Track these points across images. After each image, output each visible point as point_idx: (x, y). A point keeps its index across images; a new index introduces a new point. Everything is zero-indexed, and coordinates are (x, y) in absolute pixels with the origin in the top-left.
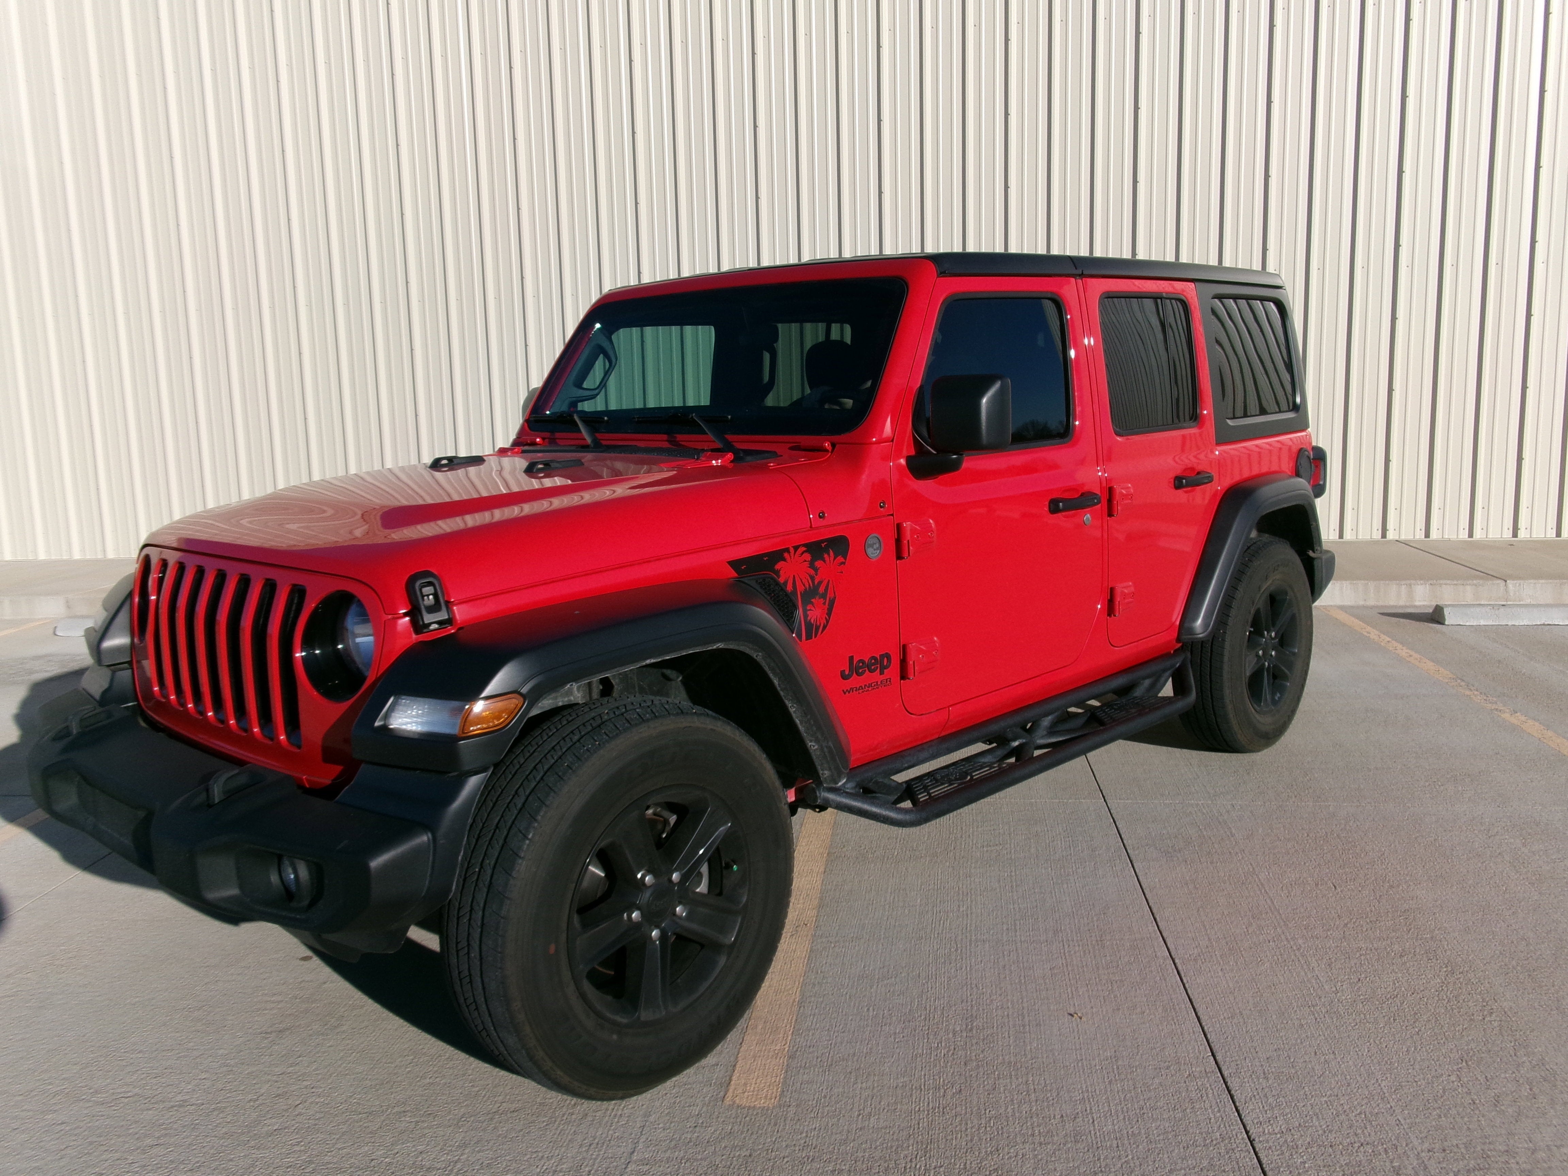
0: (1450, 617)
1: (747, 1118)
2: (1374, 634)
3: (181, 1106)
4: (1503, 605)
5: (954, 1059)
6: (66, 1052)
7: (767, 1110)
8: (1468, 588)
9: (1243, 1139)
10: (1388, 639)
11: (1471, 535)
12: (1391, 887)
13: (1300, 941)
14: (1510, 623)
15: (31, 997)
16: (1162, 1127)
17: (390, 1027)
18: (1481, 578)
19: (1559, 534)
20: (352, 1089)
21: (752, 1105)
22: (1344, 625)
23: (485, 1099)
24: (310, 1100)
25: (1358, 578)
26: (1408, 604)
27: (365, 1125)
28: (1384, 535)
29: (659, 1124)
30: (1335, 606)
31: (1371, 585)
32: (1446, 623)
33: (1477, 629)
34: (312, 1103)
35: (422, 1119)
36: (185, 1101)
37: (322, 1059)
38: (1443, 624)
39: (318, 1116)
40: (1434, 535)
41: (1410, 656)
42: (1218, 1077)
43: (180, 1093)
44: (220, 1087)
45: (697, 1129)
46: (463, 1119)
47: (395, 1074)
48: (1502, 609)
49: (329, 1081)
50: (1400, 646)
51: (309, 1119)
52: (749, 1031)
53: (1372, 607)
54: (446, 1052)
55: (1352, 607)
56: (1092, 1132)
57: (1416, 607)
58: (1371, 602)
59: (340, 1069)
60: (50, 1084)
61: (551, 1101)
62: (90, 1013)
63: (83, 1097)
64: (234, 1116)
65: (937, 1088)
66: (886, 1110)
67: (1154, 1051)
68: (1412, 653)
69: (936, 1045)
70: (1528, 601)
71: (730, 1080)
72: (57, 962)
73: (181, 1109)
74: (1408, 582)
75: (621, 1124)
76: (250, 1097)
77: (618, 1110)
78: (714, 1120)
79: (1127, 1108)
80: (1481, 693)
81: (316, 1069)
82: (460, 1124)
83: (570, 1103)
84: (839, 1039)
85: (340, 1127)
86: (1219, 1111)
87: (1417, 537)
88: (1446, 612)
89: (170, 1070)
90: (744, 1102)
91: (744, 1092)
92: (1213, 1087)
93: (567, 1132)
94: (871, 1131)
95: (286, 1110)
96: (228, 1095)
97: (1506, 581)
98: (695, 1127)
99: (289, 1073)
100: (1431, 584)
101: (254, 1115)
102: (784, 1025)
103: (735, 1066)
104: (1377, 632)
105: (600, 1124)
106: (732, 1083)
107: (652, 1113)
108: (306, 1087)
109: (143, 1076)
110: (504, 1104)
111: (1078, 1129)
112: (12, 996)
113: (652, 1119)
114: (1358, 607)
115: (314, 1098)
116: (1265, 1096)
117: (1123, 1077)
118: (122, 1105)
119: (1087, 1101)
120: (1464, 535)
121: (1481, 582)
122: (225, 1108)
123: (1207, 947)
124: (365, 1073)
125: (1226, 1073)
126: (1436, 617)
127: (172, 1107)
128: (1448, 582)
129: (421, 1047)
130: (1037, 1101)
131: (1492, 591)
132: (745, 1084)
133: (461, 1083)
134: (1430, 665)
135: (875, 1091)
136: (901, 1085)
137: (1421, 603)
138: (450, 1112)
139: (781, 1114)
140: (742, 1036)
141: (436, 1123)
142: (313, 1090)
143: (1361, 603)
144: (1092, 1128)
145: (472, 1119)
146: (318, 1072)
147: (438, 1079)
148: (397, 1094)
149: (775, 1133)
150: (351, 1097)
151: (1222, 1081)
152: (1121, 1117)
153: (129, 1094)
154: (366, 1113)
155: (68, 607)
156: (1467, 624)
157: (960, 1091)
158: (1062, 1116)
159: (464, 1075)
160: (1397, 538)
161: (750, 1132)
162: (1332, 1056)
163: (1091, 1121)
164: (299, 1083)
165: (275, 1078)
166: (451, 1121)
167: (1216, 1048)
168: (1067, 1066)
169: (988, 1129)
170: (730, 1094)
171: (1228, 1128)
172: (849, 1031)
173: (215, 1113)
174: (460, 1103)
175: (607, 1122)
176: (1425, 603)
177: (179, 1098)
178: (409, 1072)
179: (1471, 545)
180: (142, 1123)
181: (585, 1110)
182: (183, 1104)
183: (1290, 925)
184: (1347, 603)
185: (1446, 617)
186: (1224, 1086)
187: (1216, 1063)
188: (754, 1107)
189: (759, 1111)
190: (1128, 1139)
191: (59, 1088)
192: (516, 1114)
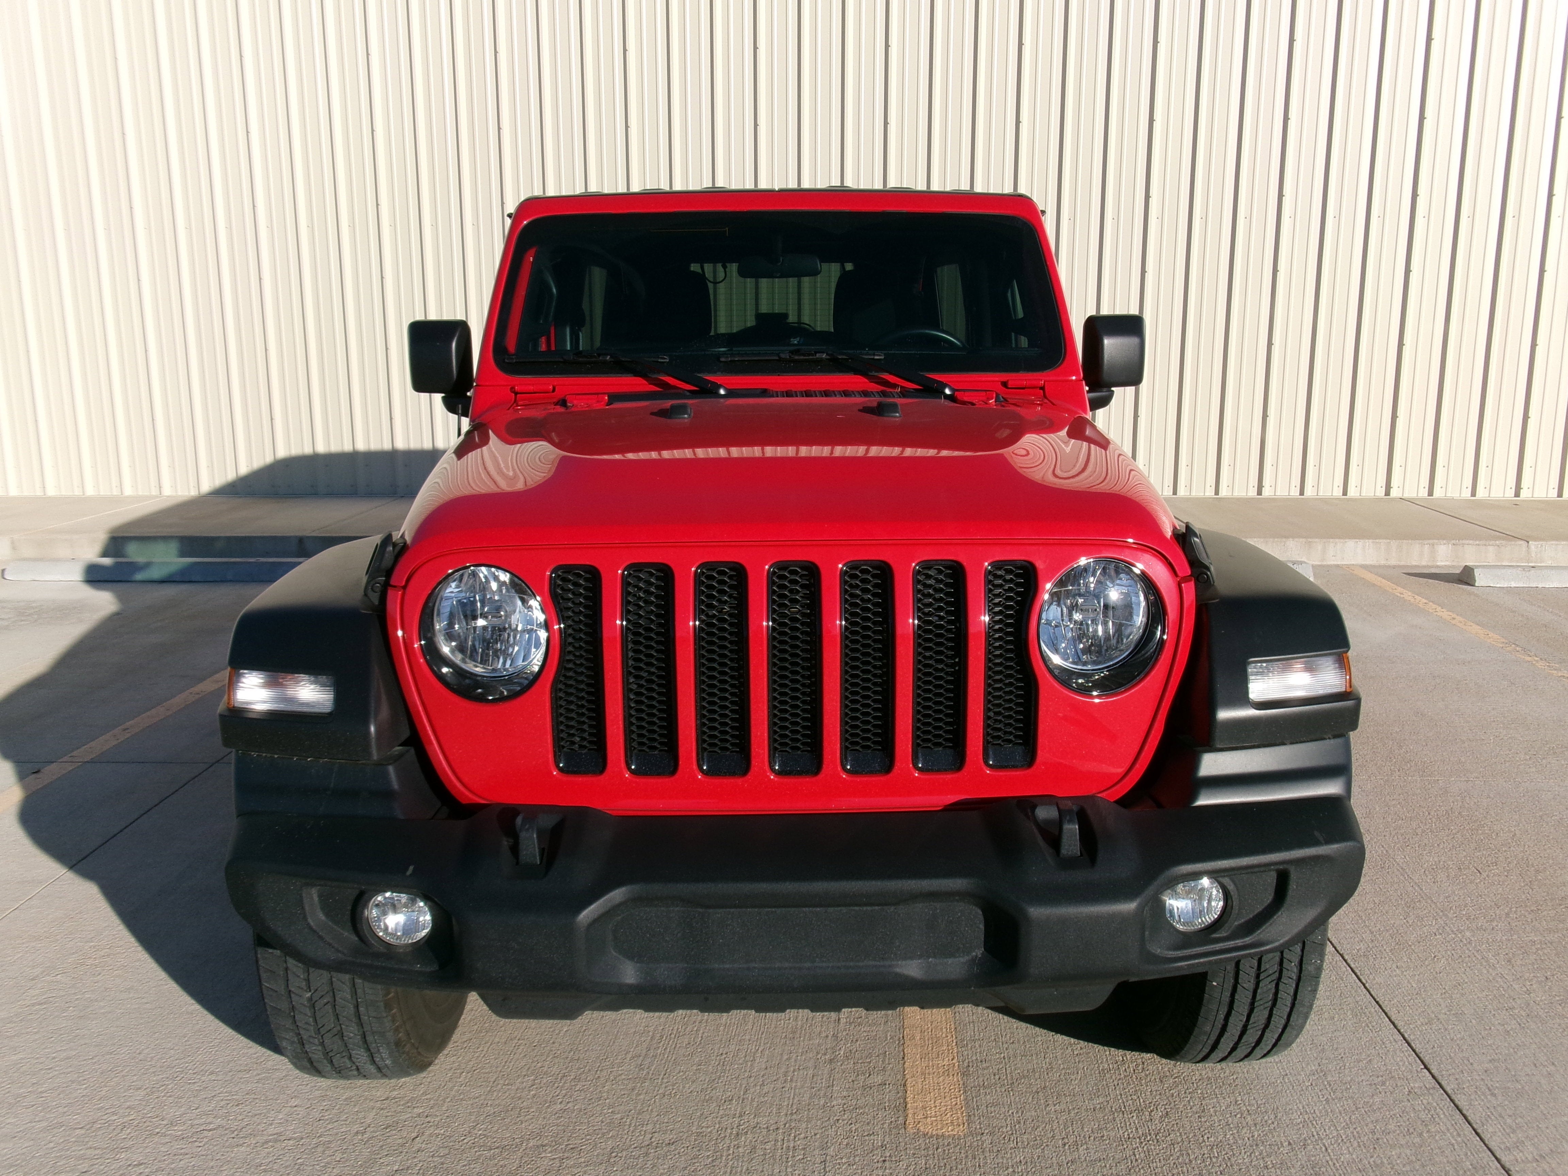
0: (1481, 579)
1: (940, 1150)
2: (1407, 595)
3: (276, 1141)
4: (1533, 567)
5: (1147, 1075)
6: (123, 1073)
7: (959, 1139)
8: (1491, 548)
9: (1497, 1168)
10: (1425, 601)
11: (1473, 494)
12: (1537, 871)
13: (1468, 934)
14: (1540, 586)
15: (67, 1005)
16: (1403, 1155)
17: (497, 1040)
18: (1503, 539)
19: (1560, 494)
20: (473, 1118)
21: (940, 1132)
22: (1374, 585)
23: (631, 1129)
24: (428, 1133)
25: (1380, 537)
26: (1430, 564)
27: (501, 1163)
28: (1387, 493)
29: (842, 1158)
30: (1357, 565)
31: (1394, 544)
32: (1476, 585)
33: (1509, 590)
34: (431, 1135)
35: (566, 1155)
36: (279, 1134)
37: (428, 1080)
38: (1473, 585)
39: (443, 1152)
40: (1438, 493)
41: (1454, 619)
42: (1442, 1094)
43: (271, 1124)
44: (318, 1116)
45: (887, 1164)
46: (614, 1154)
47: (520, 1098)
48: (1533, 571)
49: (444, 1108)
50: (1439, 609)
51: (432, 1156)
52: (907, 1043)
53: (1394, 567)
54: (570, 1071)
55: (1374, 566)
56: (1330, 1162)
57: (1438, 567)
58: (1393, 562)
59: (453, 1093)
60: (114, 1114)
61: (709, 1130)
62: (142, 1024)
63: (157, 1130)
64: (343, 1153)
65: (1140, 1111)
66: (1092, 1138)
67: (1361, 1063)
68: (1454, 616)
69: (1121, 1058)
70: (1549, 563)
71: (906, 1103)
72: (89, 962)
73: (278, 1145)
74: (1431, 541)
75: (798, 1158)
76: (355, 1128)
77: (788, 1141)
78: (902, 1153)
79: (1358, 1133)
80: (1541, 659)
81: (425, 1094)
82: (612, 1160)
83: (731, 1133)
84: (1011, 1053)
85: (472, 1166)
86: (1459, 1135)
87: (1420, 495)
88: (1477, 573)
89: (253, 1096)
90: (929, 1130)
91: (926, 1118)
92: (1441, 1106)
93: (739, 1169)
94: (1085, 1165)
95: (403, 1145)
96: (330, 1126)
97: (1528, 542)
98: (884, 1161)
99: (394, 1098)
100: (1454, 544)
101: (366, 1152)
102: (944, 1035)
103: (905, 1085)
104: (1410, 594)
105: (775, 1160)
106: (909, 1106)
107: (829, 1144)
108: (419, 1115)
109: (222, 1103)
110: (656, 1135)
111: (1313, 1159)
112: (45, 1003)
113: (831, 1151)
114: (1380, 566)
115: (432, 1129)
116: (1501, 1116)
117: (1339, 1094)
118: (205, 1140)
119: (1310, 1125)
120: (1466, 494)
121: (1504, 542)
122: (330, 1142)
123: (1372, 941)
124: (483, 1097)
125: (1448, 1089)
126: (1465, 577)
127: (266, 1142)
128: (1471, 542)
129: (539, 1065)
130: (1255, 1125)
131: (1514, 551)
132: (924, 1108)
133: (598, 1109)
134: (1475, 629)
135: (1072, 1115)
136: (1098, 1106)
137: (1443, 564)
138: (596, 1145)
139: (975, 1143)
140: (901, 1048)
141: (583, 1160)
142: (429, 1119)
143: (1383, 562)
144: (1328, 1158)
145: (624, 1153)
146: (428, 1096)
147: (570, 1105)
148: (527, 1124)
149: (977, 1169)
150: (474, 1127)
151: (1448, 1100)
152: (1355, 1144)
153: (211, 1126)
154: (497, 1148)
155: (14, 548)
156: (1498, 586)
157: (1167, 1113)
158: (1290, 1144)
159: (599, 1099)
160: (1400, 496)
161: (948, 1167)
162: (1552, 1068)
163: (1324, 1149)
164: (409, 1110)
165: (378, 1105)
166: (601, 1157)
167: (1426, 1059)
168: (1274, 1083)
169: (1214, 1160)
170: (910, 1119)
171: (1476, 1156)
172: (1019, 1041)
173: (320, 1149)
174: (604, 1134)
175: (781, 1156)
176: (1447, 563)
177: (271, 1130)
178: (534, 1096)
179: (1474, 503)
180: (235, 1163)
181: (751, 1141)
182: (277, 1138)
183: (1450, 915)
184: (1369, 562)
185: (1477, 579)
186: (1452, 1105)
187: (1433, 1077)
188: (943, 1135)
189: (950, 1140)
190: (1373, 1171)
191: (125, 1119)
192: (673, 1147)
